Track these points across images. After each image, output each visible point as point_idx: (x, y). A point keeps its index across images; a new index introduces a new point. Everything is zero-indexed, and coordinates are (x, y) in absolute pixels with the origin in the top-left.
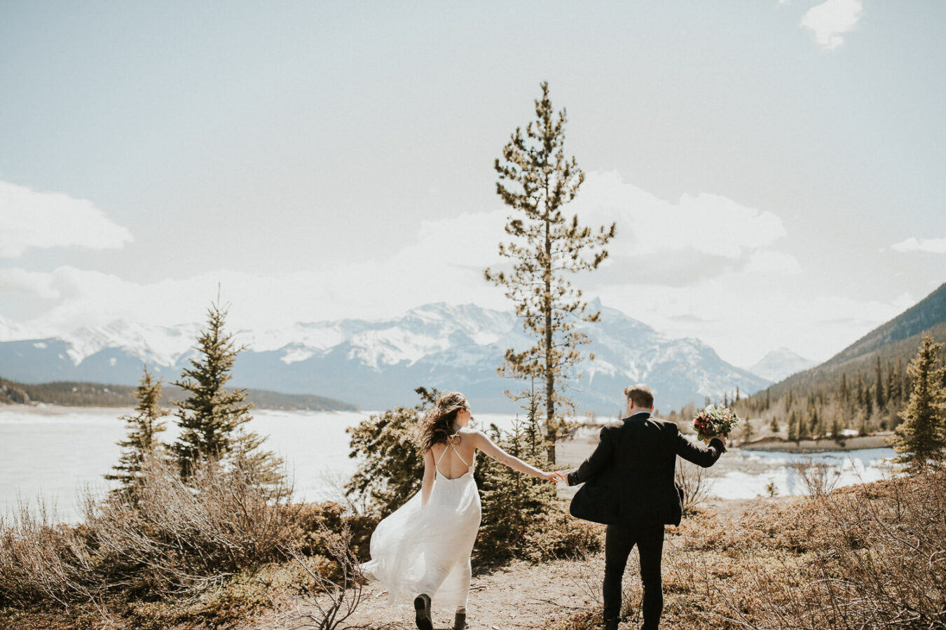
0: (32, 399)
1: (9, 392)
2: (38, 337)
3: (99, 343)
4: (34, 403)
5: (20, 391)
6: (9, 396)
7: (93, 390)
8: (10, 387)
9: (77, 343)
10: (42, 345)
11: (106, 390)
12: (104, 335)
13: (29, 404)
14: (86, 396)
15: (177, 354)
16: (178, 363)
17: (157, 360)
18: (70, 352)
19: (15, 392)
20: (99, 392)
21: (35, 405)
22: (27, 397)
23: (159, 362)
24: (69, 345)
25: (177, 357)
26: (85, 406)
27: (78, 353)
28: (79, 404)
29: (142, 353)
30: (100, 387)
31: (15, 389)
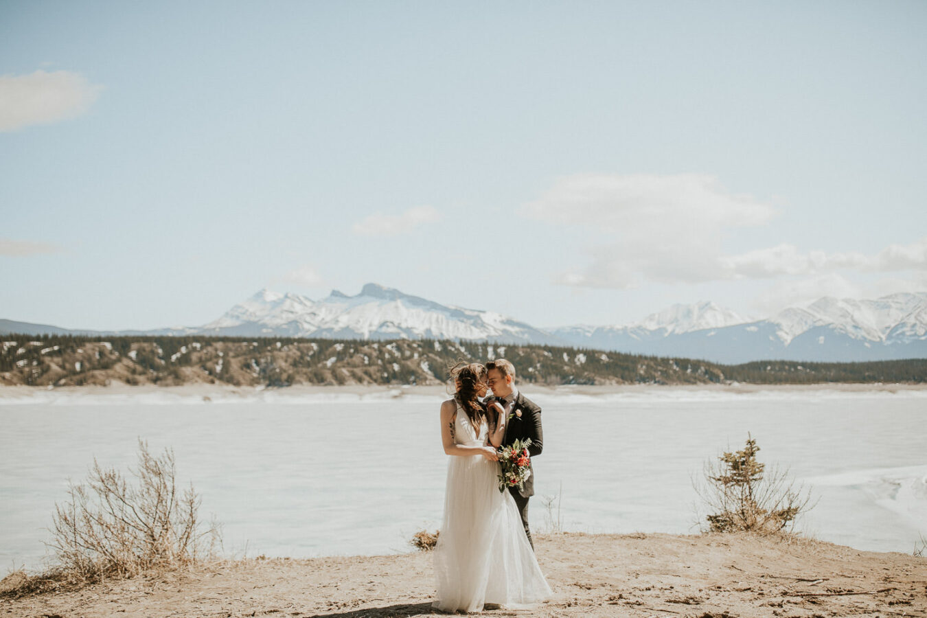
0: (726, 378)
1: (706, 372)
2: (749, 321)
3: (806, 322)
4: (728, 382)
5: (716, 371)
6: (707, 376)
7: (787, 367)
8: (707, 368)
9: (785, 323)
10: (753, 329)
11: (799, 368)
12: (810, 314)
13: (725, 384)
14: (779, 373)
15: (887, 328)
16: (889, 337)
17: (866, 336)
18: (780, 333)
19: (711, 372)
20: (793, 370)
21: (730, 384)
22: (722, 376)
23: (869, 338)
24: (778, 325)
25: (888, 331)
26: (776, 384)
27: (787, 333)
28: (770, 383)
29: (850, 329)
30: (794, 365)
31: (711, 369)
